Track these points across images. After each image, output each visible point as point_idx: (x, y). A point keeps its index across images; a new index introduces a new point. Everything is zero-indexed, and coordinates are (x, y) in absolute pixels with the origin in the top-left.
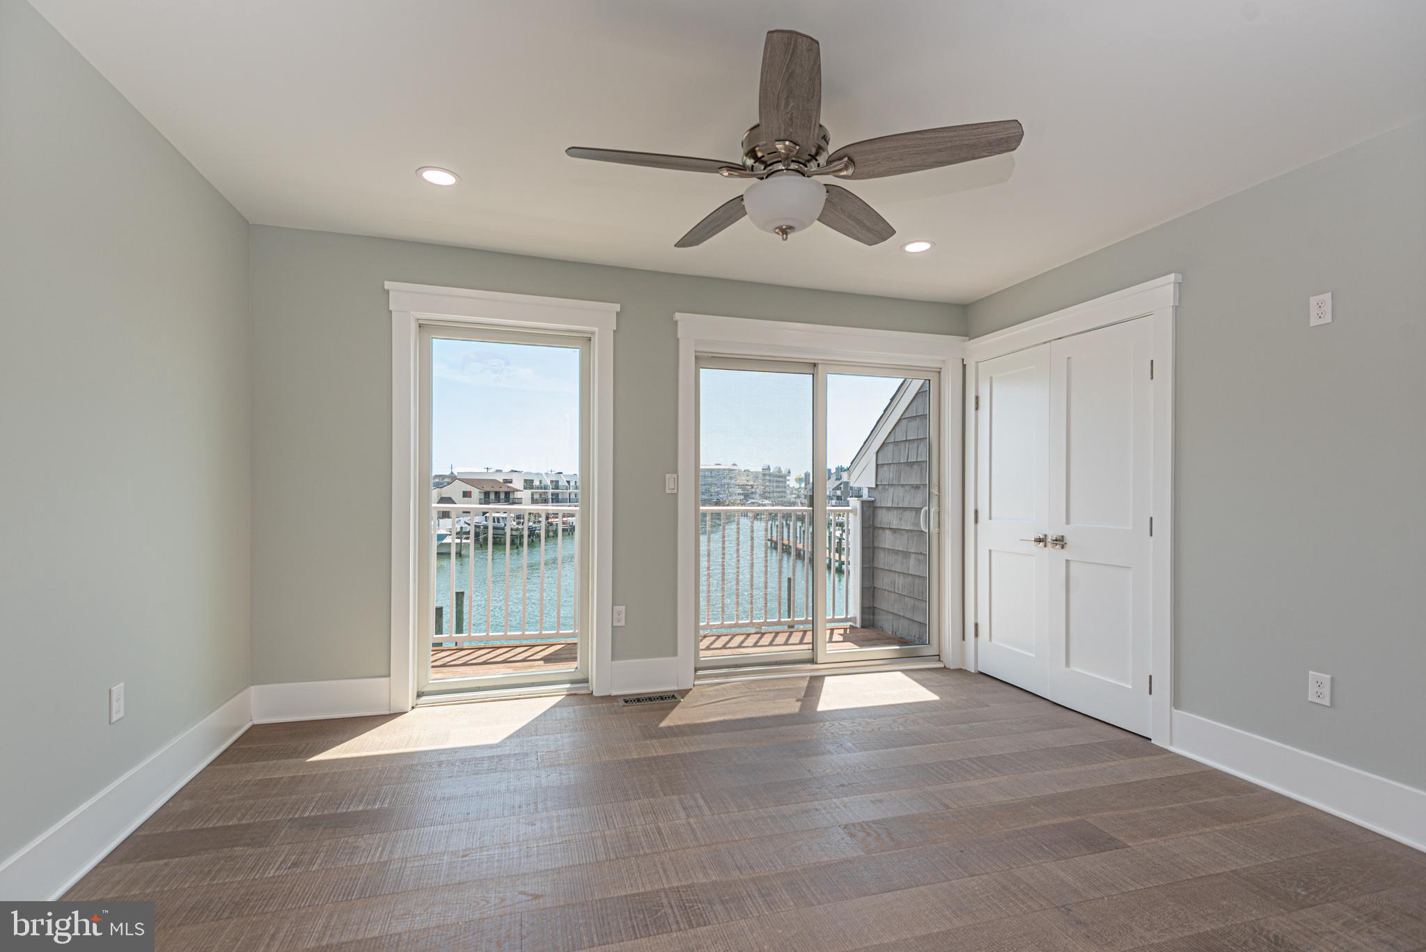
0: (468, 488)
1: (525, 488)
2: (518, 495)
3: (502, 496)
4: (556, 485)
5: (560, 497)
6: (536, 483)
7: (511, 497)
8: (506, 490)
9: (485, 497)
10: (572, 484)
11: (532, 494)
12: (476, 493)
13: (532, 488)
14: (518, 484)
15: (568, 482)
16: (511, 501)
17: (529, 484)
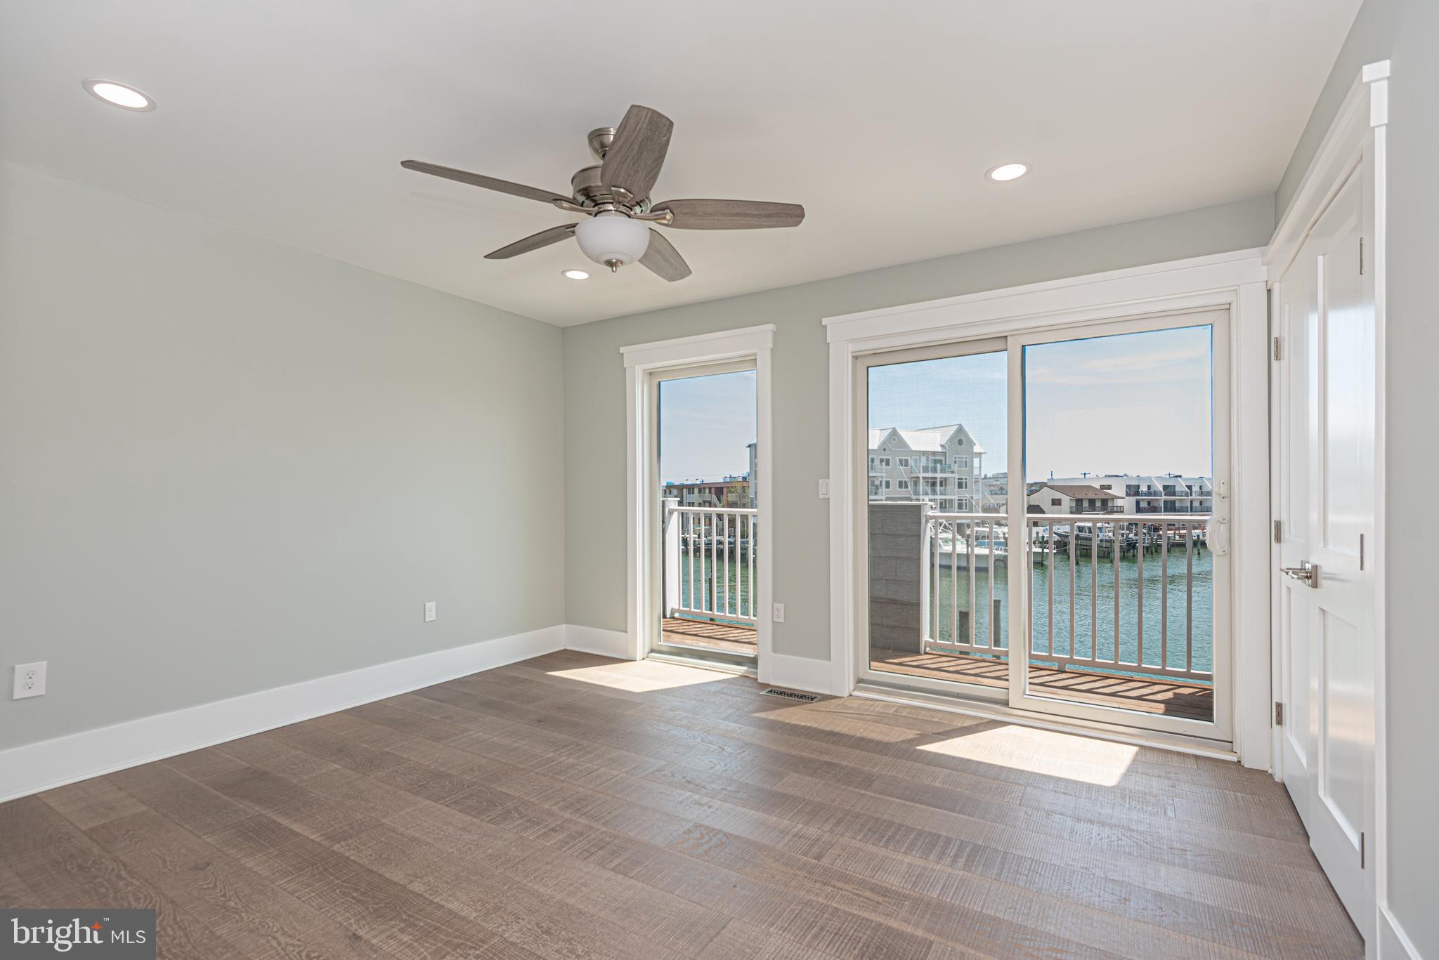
0: (1058, 495)
1: (1128, 495)
2: (1119, 503)
3: (1098, 504)
4: (1169, 490)
5: (1177, 505)
6: (1144, 489)
7: (1110, 504)
8: (1103, 497)
9: (1077, 505)
10: (1196, 489)
11: (1138, 503)
12: (1067, 501)
13: (1137, 494)
14: (1118, 490)
15: (1190, 487)
16: (1109, 509)
17: (1133, 491)
